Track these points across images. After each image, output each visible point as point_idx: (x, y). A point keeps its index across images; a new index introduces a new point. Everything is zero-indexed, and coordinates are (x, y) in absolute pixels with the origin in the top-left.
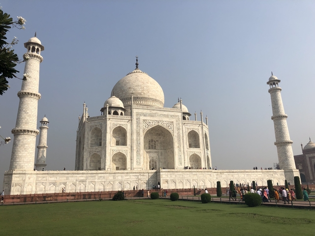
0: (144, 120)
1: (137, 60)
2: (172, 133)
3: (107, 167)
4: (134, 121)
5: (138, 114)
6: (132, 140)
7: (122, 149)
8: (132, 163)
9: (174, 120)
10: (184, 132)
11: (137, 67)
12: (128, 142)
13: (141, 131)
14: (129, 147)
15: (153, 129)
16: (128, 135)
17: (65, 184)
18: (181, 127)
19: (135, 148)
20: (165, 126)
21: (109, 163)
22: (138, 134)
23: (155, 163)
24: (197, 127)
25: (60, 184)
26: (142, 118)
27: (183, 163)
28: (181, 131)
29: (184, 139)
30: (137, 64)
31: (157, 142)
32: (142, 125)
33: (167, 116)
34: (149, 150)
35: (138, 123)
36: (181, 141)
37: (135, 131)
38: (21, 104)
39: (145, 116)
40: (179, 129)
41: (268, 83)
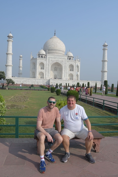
0: (51, 60)
1: (55, 32)
2: (62, 65)
3: (37, 77)
4: (47, 60)
5: (49, 58)
6: (46, 67)
7: (42, 71)
8: (46, 76)
9: (64, 60)
10: (68, 65)
11: (55, 35)
12: (45, 68)
13: (50, 64)
14: (45, 70)
15: (56, 63)
16: (45, 65)
17: (20, 81)
18: (66, 63)
19: (47, 70)
20: (60, 62)
21: (38, 75)
22: (49, 65)
23: (56, 76)
24: (73, 63)
25: (19, 81)
26: (51, 59)
27: (66, 77)
28: (66, 65)
29: (67, 67)
30: (55, 34)
31: (57, 68)
32: (50, 62)
33: (61, 58)
34: (54, 71)
35: (49, 61)
36: (66, 68)
37: (47, 64)
38: (7, 57)
39: (52, 58)
40: (65, 64)
41: (103, 46)
